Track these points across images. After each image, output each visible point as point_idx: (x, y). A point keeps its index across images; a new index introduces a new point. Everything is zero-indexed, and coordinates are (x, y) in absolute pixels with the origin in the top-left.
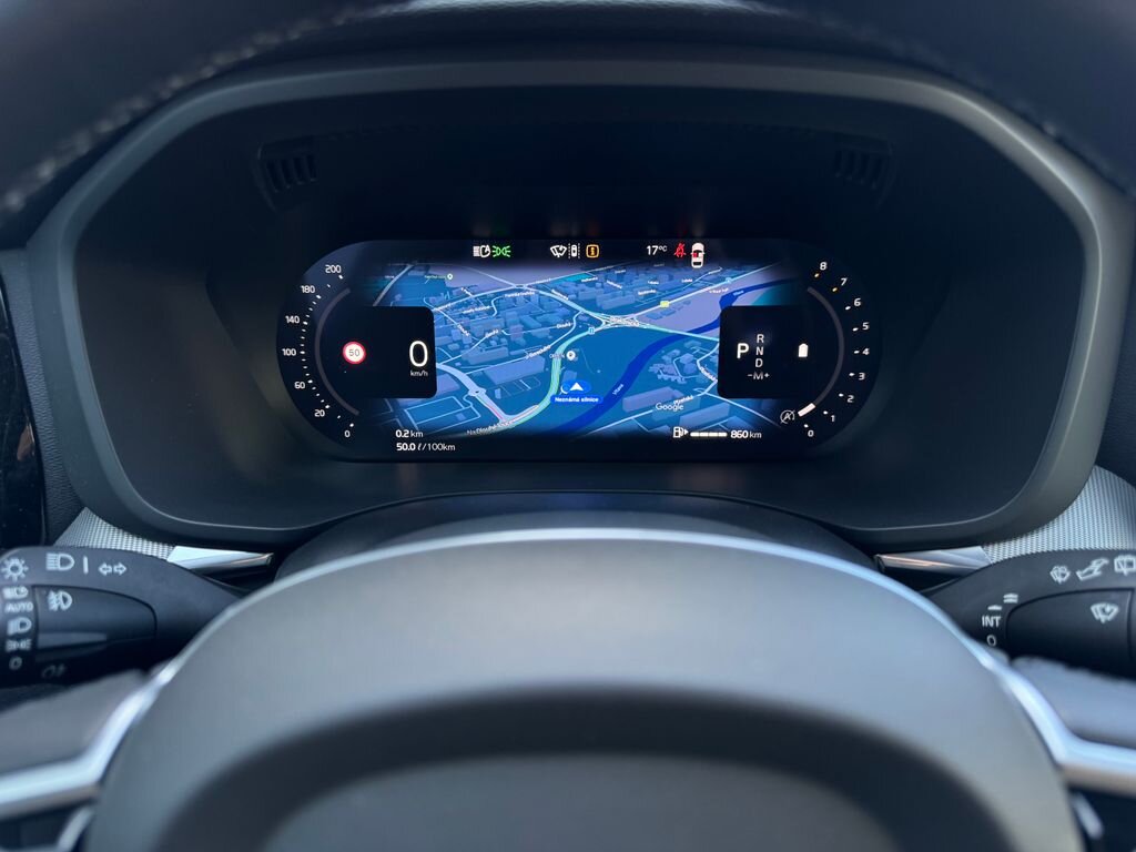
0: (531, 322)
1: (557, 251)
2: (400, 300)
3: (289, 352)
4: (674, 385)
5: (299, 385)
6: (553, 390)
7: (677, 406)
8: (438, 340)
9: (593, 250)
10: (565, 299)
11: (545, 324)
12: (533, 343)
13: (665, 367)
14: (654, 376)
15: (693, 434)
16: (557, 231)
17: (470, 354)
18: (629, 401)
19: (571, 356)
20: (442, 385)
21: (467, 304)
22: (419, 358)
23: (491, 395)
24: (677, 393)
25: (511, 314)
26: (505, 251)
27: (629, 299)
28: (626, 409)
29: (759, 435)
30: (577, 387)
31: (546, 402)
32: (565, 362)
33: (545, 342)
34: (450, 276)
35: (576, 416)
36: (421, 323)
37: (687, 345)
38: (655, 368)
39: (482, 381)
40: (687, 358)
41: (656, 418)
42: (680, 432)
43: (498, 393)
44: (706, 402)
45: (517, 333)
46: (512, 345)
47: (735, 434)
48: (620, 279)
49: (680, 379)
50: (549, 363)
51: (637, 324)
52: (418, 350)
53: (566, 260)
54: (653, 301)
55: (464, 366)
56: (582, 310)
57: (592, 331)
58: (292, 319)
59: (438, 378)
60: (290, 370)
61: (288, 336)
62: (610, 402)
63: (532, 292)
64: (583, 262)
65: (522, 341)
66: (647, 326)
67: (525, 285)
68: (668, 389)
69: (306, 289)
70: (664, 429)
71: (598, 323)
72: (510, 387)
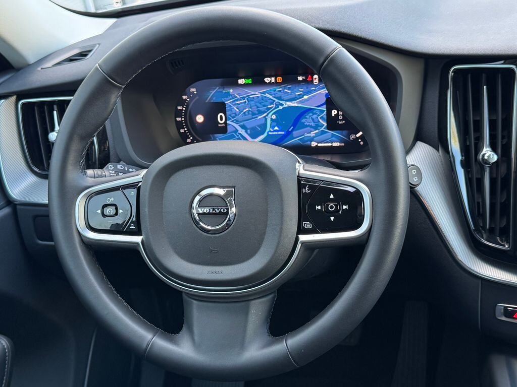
0: (260, 106)
1: (267, 80)
2: (215, 100)
3: (179, 119)
4: (311, 126)
5: (182, 131)
6: (268, 130)
7: (312, 134)
8: (227, 113)
9: (280, 79)
10: (271, 97)
11: (264, 106)
12: (261, 113)
13: (307, 120)
14: (304, 123)
15: (319, 145)
16: (267, 74)
17: (239, 117)
18: (295, 133)
19: (274, 117)
20: (229, 129)
21: (237, 100)
22: (221, 119)
23: (246, 132)
24: (312, 129)
25: (252, 103)
26: (250, 81)
27: (293, 96)
28: (295, 136)
29: (343, 144)
30: (276, 128)
31: (265, 135)
32: (272, 119)
33: (265, 112)
34: (231, 91)
35: (277, 139)
36: (221, 107)
37: (315, 111)
38: (303, 121)
39: (243, 127)
40: (315, 116)
41: (306, 139)
42: (314, 144)
43: (249, 131)
44: (323, 132)
45: (255, 110)
46: (253, 114)
47: (335, 144)
48: (289, 89)
49: (313, 124)
50: (266, 120)
51: (296, 105)
52: (221, 116)
53: (270, 83)
54: (301, 96)
55: (237, 122)
56: (277, 100)
57: (281, 108)
58: (180, 108)
59: (228, 127)
60: (179, 125)
61: (179, 113)
62: (288, 133)
63: (259, 95)
64: (276, 83)
65: (257, 112)
66: (300, 105)
67: (256, 93)
68: (309, 128)
69: (184, 97)
70: (309, 143)
71: (282, 105)
72: (253, 129)
